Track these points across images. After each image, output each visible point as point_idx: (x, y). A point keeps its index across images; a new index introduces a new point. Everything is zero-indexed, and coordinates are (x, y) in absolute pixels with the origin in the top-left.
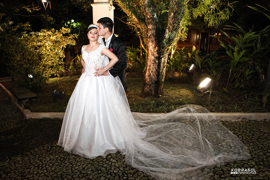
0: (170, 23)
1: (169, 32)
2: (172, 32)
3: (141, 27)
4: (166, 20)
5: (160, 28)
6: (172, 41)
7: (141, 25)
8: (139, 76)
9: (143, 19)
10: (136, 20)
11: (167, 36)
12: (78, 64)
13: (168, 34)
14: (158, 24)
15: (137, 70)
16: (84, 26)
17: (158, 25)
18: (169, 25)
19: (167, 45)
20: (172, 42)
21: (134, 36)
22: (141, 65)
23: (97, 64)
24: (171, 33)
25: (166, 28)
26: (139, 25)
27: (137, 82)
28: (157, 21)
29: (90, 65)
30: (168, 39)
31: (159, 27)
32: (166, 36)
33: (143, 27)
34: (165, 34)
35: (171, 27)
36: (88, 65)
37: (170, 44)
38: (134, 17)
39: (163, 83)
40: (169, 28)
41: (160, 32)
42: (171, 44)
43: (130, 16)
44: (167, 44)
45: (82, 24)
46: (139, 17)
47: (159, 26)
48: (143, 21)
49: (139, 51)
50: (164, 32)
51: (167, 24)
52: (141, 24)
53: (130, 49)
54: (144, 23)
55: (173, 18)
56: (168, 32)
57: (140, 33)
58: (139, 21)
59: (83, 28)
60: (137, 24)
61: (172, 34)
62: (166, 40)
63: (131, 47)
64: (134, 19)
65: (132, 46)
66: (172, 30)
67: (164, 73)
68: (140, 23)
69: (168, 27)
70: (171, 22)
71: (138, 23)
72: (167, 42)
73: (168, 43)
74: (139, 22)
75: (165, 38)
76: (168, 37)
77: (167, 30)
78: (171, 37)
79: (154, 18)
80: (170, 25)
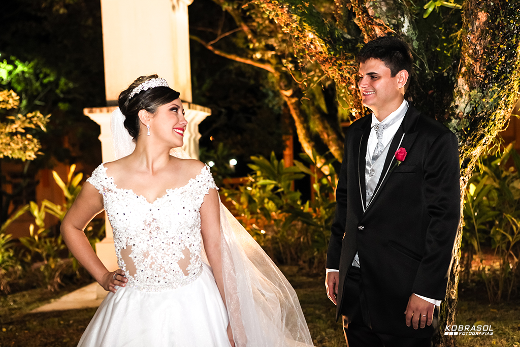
0: (475, 52)
1: (472, 88)
2: (483, 87)
3: (342, 76)
4: (444, 41)
5: (429, 74)
6: (484, 127)
7: (340, 65)
8: (311, 280)
9: (347, 41)
10: (320, 49)
11: (462, 104)
12: (32, 241)
13: (465, 98)
14: (420, 57)
15: (296, 253)
16: (46, 76)
17: (421, 61)
18: (469, 60)
19: (464, 141)
20: (486, 130)
21: (259, 107)
22: (315, 231)
23: (187, 245)
24: (480, 94)
25: (454, 75)
26: (333, 65)
27: (315, 308)
28: (416, 47)
29: (159, 255)
30: (467, 117)
31: (424, 70)
32: (457, 107)
33: (348, 75)
34: (453, 100)
35: (477, 68)
36: (152, 253)
37: (475, 136)
38: (311, 36)
39: (454, 305)
40: (470, 73)
41: (431, 92)
42: (483, 136)
43: (296, 34)
44: (466, 136)
45: (35, 68)
46: (332, 33)
47: (422, 65)
48: (350, 51)
49: (303, 173)
50: (447, 88)
51: (458, 57)
52: (338, 62)
53: (262, 167)
54: (352, 58)
55: (487, 32)
56: (466, 87)
57: (298, 93)
58: (335, 50)
59: (42, 84)
60: (325, 61)
61: (484, 97)
62: (458, 124)
63: (268, 158)
64: (311, 43)
65: (273, 154)
66: (485, 79)
67: (457, 263)
68: (338, 59)
69: (463, 69)
70: (478, 48)
71: (327, 60)
72: (466, 129)
73: (469, 134)
74: (335, 55)
75: (453, 114)
76: (468, 109)
77: (461, 81)
78: (479, 109)
79: (403, 35)
80: (476, 61)
